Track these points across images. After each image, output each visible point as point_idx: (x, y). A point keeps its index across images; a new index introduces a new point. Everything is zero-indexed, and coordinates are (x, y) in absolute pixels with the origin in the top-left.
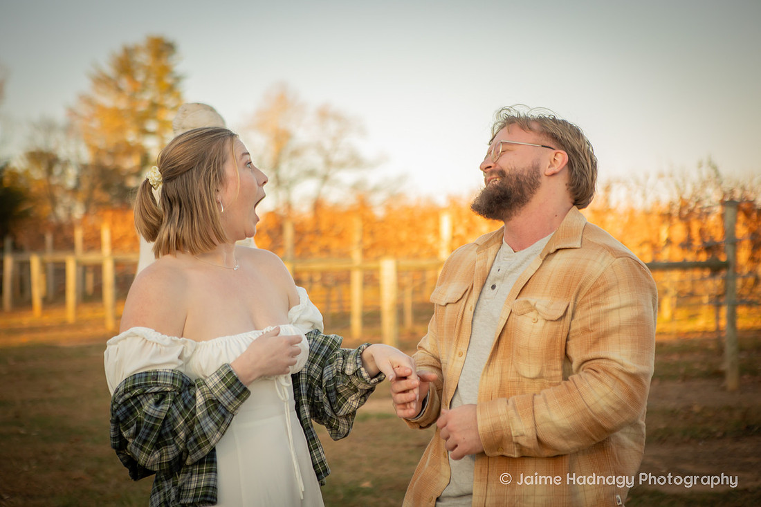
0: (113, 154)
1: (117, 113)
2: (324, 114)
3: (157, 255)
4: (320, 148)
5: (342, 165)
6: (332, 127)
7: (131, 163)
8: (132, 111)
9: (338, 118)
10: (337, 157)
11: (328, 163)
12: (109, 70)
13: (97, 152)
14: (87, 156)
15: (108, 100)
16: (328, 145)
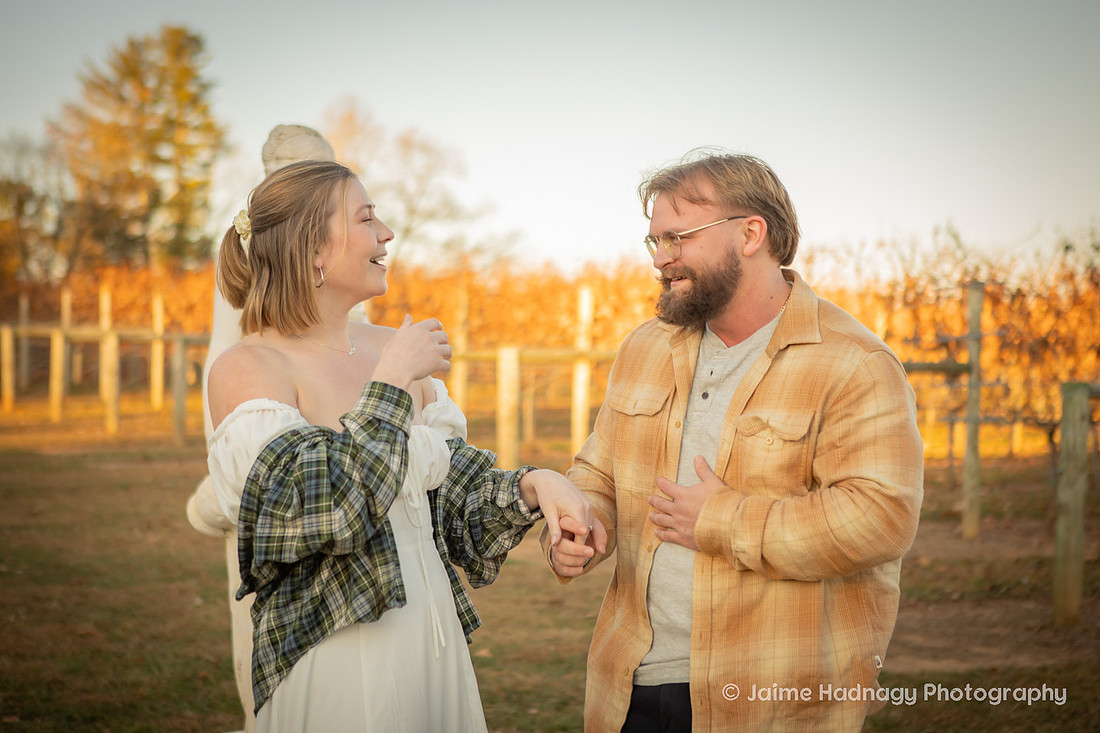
0: (111, 189)
1: (117, 132)
2: (408, 144)
3: (245, 329)
4: (400, 191)
5: (431, 215)
6: (419, 161)
7: (135, 202)
8: (138, 130)
9: (427, 149)
10: (423, 204)
11: (411, 211)
12: (108, 72)
13: (88, 184)
14: (73, 191)
15: (104, 113)
16: (411, 186)
